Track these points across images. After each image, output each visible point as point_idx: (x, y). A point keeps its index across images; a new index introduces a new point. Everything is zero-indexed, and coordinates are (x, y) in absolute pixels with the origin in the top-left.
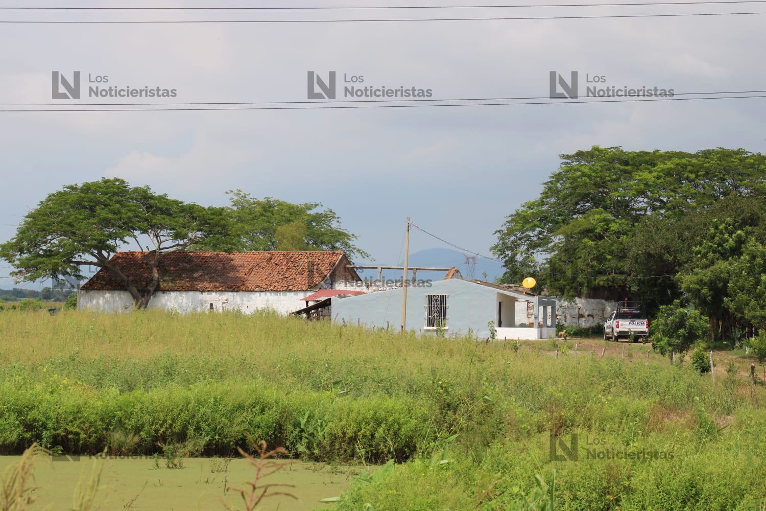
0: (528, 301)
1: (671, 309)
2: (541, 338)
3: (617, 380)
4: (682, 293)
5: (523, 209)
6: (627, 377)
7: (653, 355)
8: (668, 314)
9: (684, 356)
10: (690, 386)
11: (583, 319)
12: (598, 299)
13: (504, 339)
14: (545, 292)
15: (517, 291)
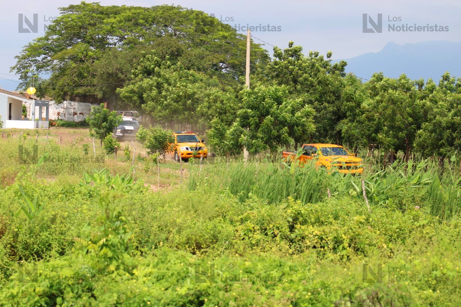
2: (37, 127)
5: (34, 42)
11: (76, 116)
15: (24, 96)
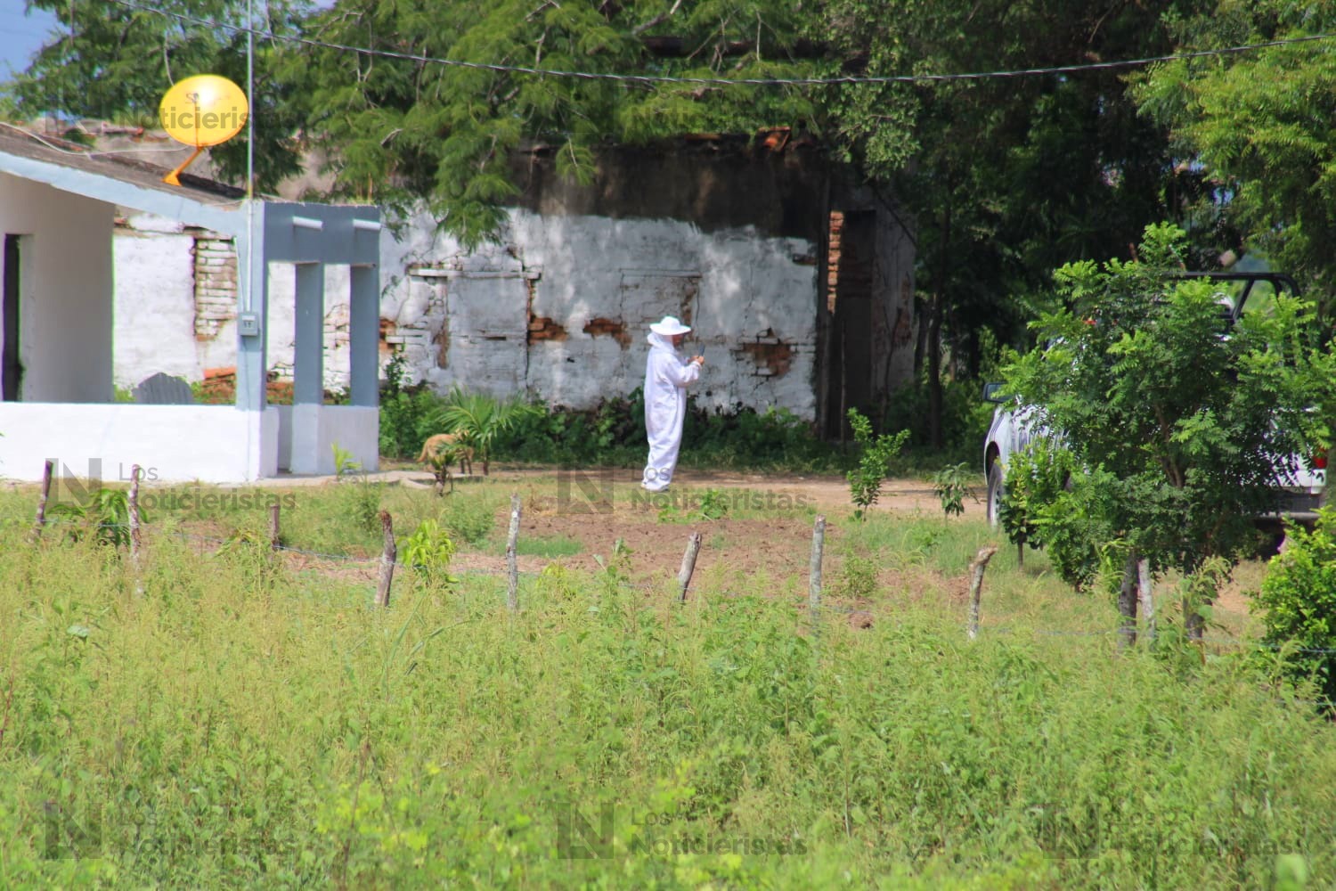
0: (195, 231)
1: (1126, 288)
2: (283, 471)
3: (776, 746)
4: (1195, 186)
6: (844, 725)
7: (1009, 579)
8: (1110, 317)
9: (1210, 593)
10: (1251, 784)
11: (555, 350)
12: (655, 214)
13: (38, 476)
14: (312, 174)
15: (124, 166)
